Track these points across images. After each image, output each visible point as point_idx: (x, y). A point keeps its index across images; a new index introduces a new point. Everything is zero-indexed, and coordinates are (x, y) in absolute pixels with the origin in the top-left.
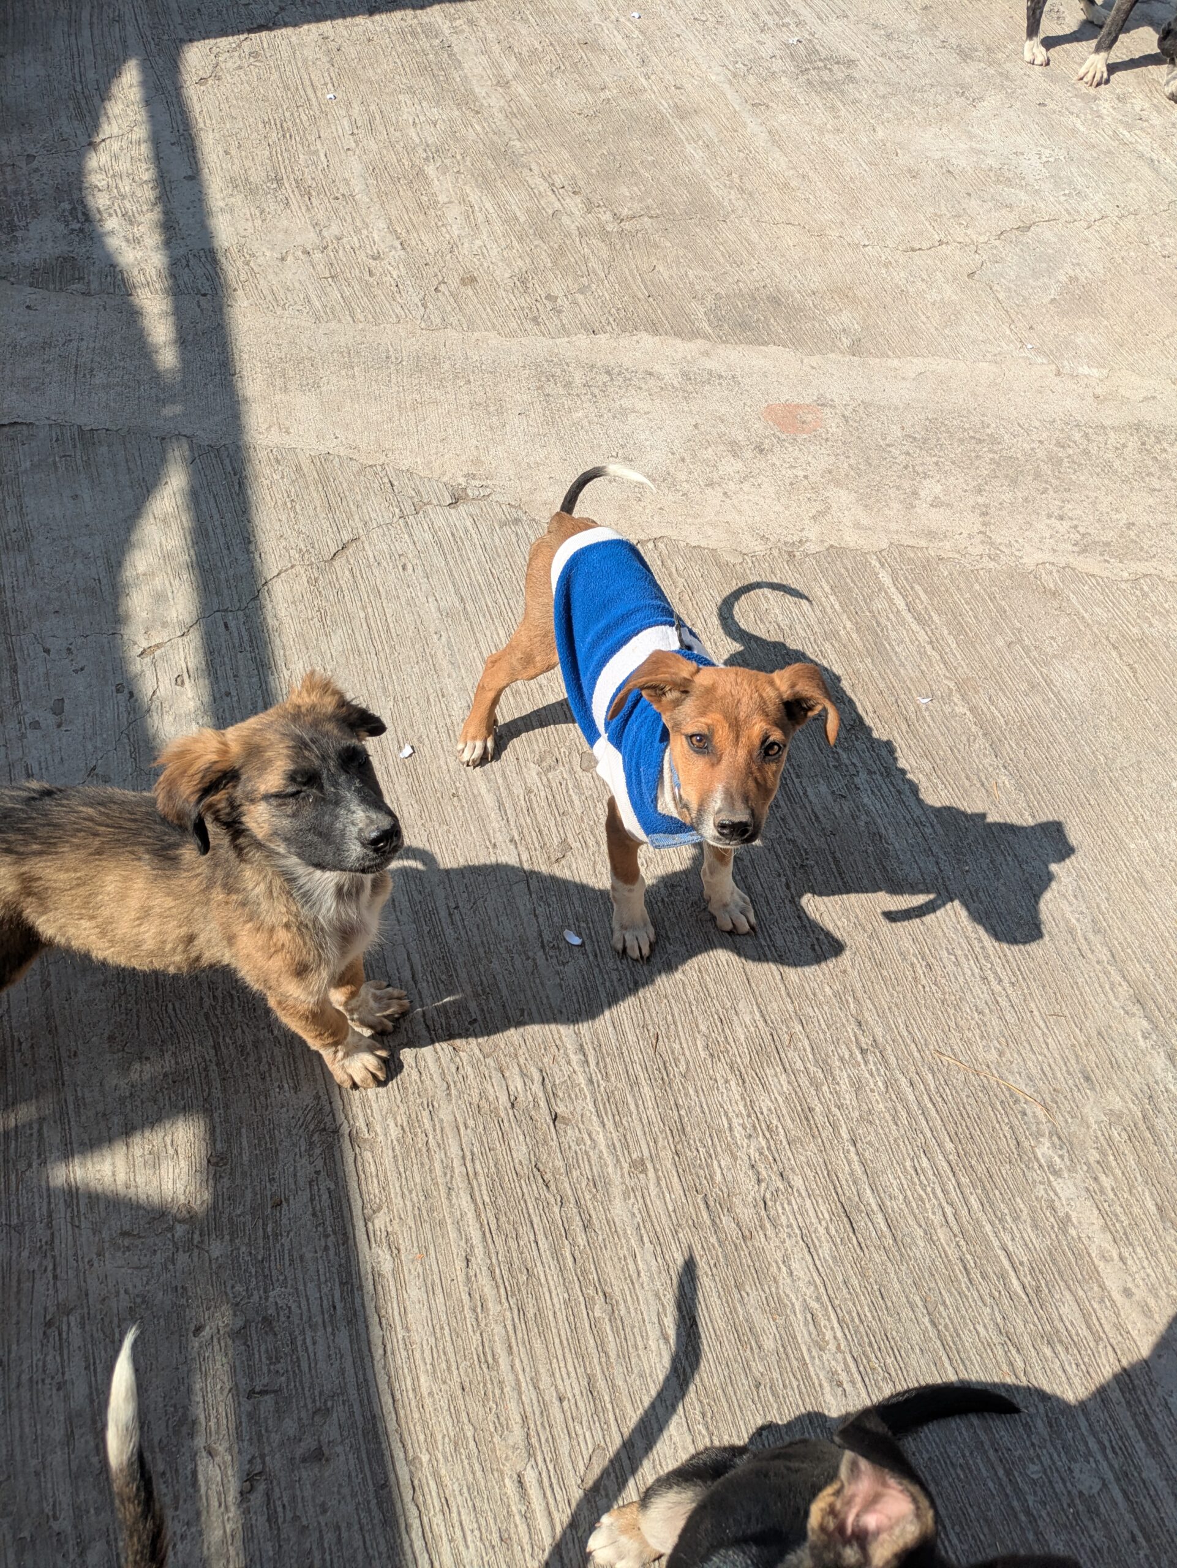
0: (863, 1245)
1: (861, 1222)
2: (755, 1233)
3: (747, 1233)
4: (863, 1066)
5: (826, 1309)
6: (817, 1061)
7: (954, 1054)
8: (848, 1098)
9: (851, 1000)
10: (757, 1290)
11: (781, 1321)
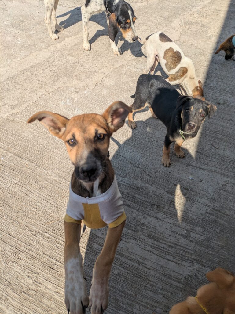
0: (58, 271)
1: (54, 267)
2: (37, 289)
3: (36, 290)
4: (36, 238)
5: (59, 289)
6: (27, 245)
7: (51, 220)
8: (38, 246)
9: (26, 227)
10: (44, 298)
11: (53, 300)
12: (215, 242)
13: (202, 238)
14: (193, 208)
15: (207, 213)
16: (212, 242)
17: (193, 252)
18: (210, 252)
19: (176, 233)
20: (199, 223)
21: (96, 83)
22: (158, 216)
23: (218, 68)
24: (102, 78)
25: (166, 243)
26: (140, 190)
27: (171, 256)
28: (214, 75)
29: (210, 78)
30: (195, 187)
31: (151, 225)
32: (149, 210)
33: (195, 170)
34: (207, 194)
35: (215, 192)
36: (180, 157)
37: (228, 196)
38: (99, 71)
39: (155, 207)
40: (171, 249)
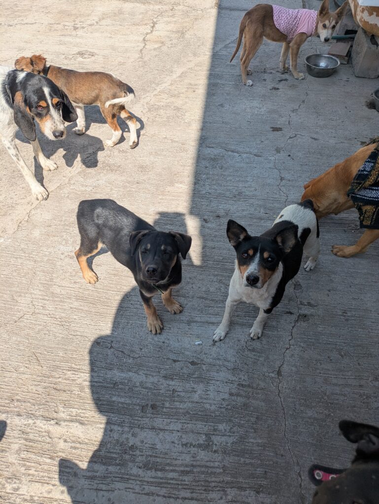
12: (252, 440)
13: (231, 440)
14: (209, 392)
15: (231, 394)
16: (248, 443)
17: (221, 471)
18: (248, 461)
19: (189, 445)
20: (222, 415)
21: (19, 221)
22: (155, 425)
23: (208, 165)
24: (29, 212)
25: (177, 468)
26: (120, 386)
27: (187, 490)
28: (204, 176)
29: (199, 182)
30: (207, 355)
31: (146, 445)
32: (140, 419)
33: (202, 328)
34: (226, 363)
35: (238, 356)
36: (175, 313)
37: (258, 358)
38: (23, 201)
39: (149, 410)
40: (186, 478)
